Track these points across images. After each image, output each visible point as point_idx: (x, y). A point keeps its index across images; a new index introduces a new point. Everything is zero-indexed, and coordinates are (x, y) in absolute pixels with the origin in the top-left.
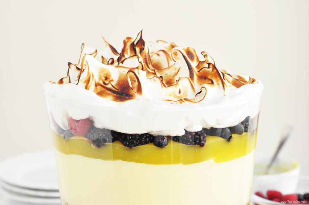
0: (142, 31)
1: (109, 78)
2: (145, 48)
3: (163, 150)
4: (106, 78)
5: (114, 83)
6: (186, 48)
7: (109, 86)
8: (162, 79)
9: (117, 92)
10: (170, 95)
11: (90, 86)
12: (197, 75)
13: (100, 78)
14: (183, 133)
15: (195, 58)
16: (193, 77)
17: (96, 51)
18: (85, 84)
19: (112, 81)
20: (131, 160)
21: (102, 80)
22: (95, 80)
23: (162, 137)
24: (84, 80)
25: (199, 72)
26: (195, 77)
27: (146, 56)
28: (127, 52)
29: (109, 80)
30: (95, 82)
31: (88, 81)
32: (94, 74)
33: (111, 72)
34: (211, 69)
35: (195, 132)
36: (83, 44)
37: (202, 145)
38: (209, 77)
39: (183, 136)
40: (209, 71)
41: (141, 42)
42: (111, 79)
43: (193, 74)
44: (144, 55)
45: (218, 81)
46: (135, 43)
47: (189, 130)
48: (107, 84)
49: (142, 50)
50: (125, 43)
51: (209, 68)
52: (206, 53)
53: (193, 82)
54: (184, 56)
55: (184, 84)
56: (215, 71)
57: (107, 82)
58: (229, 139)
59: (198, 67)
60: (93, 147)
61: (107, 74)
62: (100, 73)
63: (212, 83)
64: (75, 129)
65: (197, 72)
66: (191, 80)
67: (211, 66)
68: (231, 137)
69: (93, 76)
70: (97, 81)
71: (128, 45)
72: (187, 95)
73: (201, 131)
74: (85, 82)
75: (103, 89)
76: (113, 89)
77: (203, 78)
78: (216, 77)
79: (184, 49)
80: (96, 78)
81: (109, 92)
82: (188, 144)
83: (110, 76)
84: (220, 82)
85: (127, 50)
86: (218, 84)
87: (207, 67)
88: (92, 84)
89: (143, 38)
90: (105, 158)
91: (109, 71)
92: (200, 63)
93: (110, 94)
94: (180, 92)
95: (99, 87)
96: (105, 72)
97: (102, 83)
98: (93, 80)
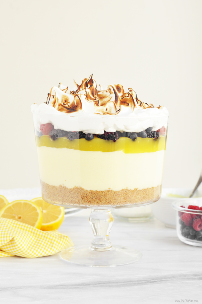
0: (92, 74)
1: (67, 101)
2: (93, 85)
3: (90, 142)
4: (66, 101)
5: (69, 104)
6: (116, 84)
7: (67, 106)
8: (98, 102)
9: (70, 109)
10: (100, 111)
11: (56, 105)
12: (120, 100)
13: (62, 101)
14: (103, 133)
15: (122, 91)
16: (117, 101)
17: (67, 88)
18: (53, 104)
19: (69, 103)
20: (71, 148)
21: (63, 102)
22: (59, 102)
23: (90, 134)
24: (52, 102)
25: (122, 99)
26: (119, 102)
27: (93, 89)
28: (83, 87)
29: (67, 102)
30: (59, 103)
31: (55, 103)
32: (59, 98)
33: (69, 98)
34: (129, 97)
35: (110, 132)
36: (60, 83)
37: (115, 141)
38: (127, 102)
39: (103, 134)
40: (128, 99)
41: (91, 81)
42: (68, 102)
43: (118, 100)
44: (92, 89)
45: (132, 104)
46: (88, 82)
47: (107, 131)
48: (65, 105)
49: (91, 85)
50: (83, 82)
51: (128, 96)
52: (131, 89)
53: (117, 104)
54: (114, 89)
55: (110, 105)
56: (131, 98)
57: (65, 103)
58: (134, 139)
59: (122, 96)
60: (51, 140)
61: (66, 99)
62: (62, 98)
63: (128, 105)
64: (43, 130)
65: (121, 99)
66: (115, 103)
67: (129, 95)
68: (135, 138)
69: (58, 99)
70: (60, 102)
71: (84, 82)
72: (111, 112)
73: (115, 133)
74: (53, 103)
75: (62, 107)
76: (68, 107)
77: (124, 102)
78: (131, 102)
79: (115, 85)
80: (60, 101)
81: (65, 109)
82: (106, 139)
83: (68, 100)
84: (133, 105)
85: (83, 86)
86: (132, 106)
87: (127, 96)
88: (57, 104)
89: (93, 79)
90: (57, 147)
91: (68, 97)
92: (124, 94)
93: (65, 110)
94: (107, 110)
95: (60, 106)
96: (66, 98)
97: (62, 104)
98: (57, 102)
